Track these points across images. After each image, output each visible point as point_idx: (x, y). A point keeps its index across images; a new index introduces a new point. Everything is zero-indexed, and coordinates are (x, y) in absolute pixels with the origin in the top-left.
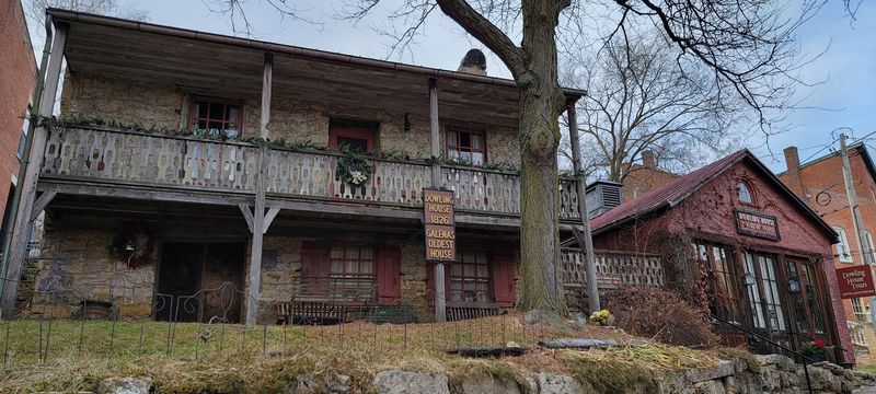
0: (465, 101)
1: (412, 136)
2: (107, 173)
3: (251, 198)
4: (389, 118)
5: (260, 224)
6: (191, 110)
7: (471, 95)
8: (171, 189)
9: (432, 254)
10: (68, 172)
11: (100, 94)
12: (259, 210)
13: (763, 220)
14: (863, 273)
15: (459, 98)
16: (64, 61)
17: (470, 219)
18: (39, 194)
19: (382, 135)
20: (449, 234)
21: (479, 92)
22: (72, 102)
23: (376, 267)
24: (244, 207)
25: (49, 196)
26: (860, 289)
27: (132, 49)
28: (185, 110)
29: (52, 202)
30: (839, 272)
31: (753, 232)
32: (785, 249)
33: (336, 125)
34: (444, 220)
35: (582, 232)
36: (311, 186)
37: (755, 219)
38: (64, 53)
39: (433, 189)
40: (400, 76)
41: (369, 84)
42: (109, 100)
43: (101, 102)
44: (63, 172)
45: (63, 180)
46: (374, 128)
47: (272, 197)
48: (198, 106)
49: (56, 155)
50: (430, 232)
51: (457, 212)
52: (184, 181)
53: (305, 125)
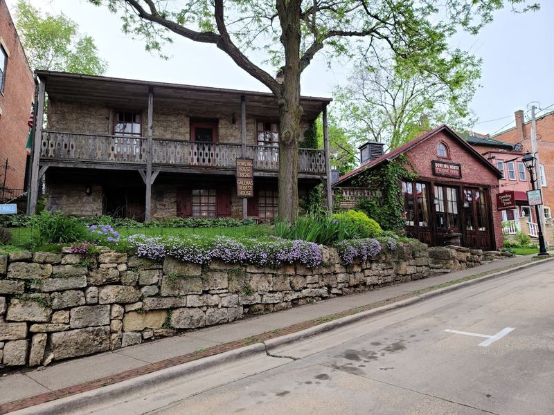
0: (264, 106)
1: (237, 126)
2: (72, 155)
3: (144, 166)
4: (223, 116)
5: (150, 180)
6: (115, 116)
7: (267, 103)
8: (104, 163)
9: (240, 193)
10: (53, 155)
11: (66, 110)
12: (149, 172)
13: (451, 167)
14: (510, 196)
15: (260, 104)
16: (47, 95)
17: (262, 174)
18: (40, 167)
19: (220, 126)
20: (250, 183)
21: (271, 102)
22: (53, 115)
23: (217, 200)
24: (141, 171)
25: (45, 168)
26: (508, 205)
27: (79, 87)
28: (111, 118)
29: (47, 170)
30: (498, 195)
31: (443, 174)
32: (465, 183)
33: (193, 121)
34: (248, 175)
35: (326, 180)
36: (175, 159)
37: (446, 166)
38: (46, 90)
39: (241, 158)
40: (224, 95)
41: (208, 99)
42: (71, 114)
43: (67, 115)
44: (51, 156)
45: (51, 160)
46: (215, 122)
47: (154, 165)
48: (118, 115)
49: (46, 147)
50: (239, 182)
51: (255, 170)
52: (110, 159)
53: (176, 123)
